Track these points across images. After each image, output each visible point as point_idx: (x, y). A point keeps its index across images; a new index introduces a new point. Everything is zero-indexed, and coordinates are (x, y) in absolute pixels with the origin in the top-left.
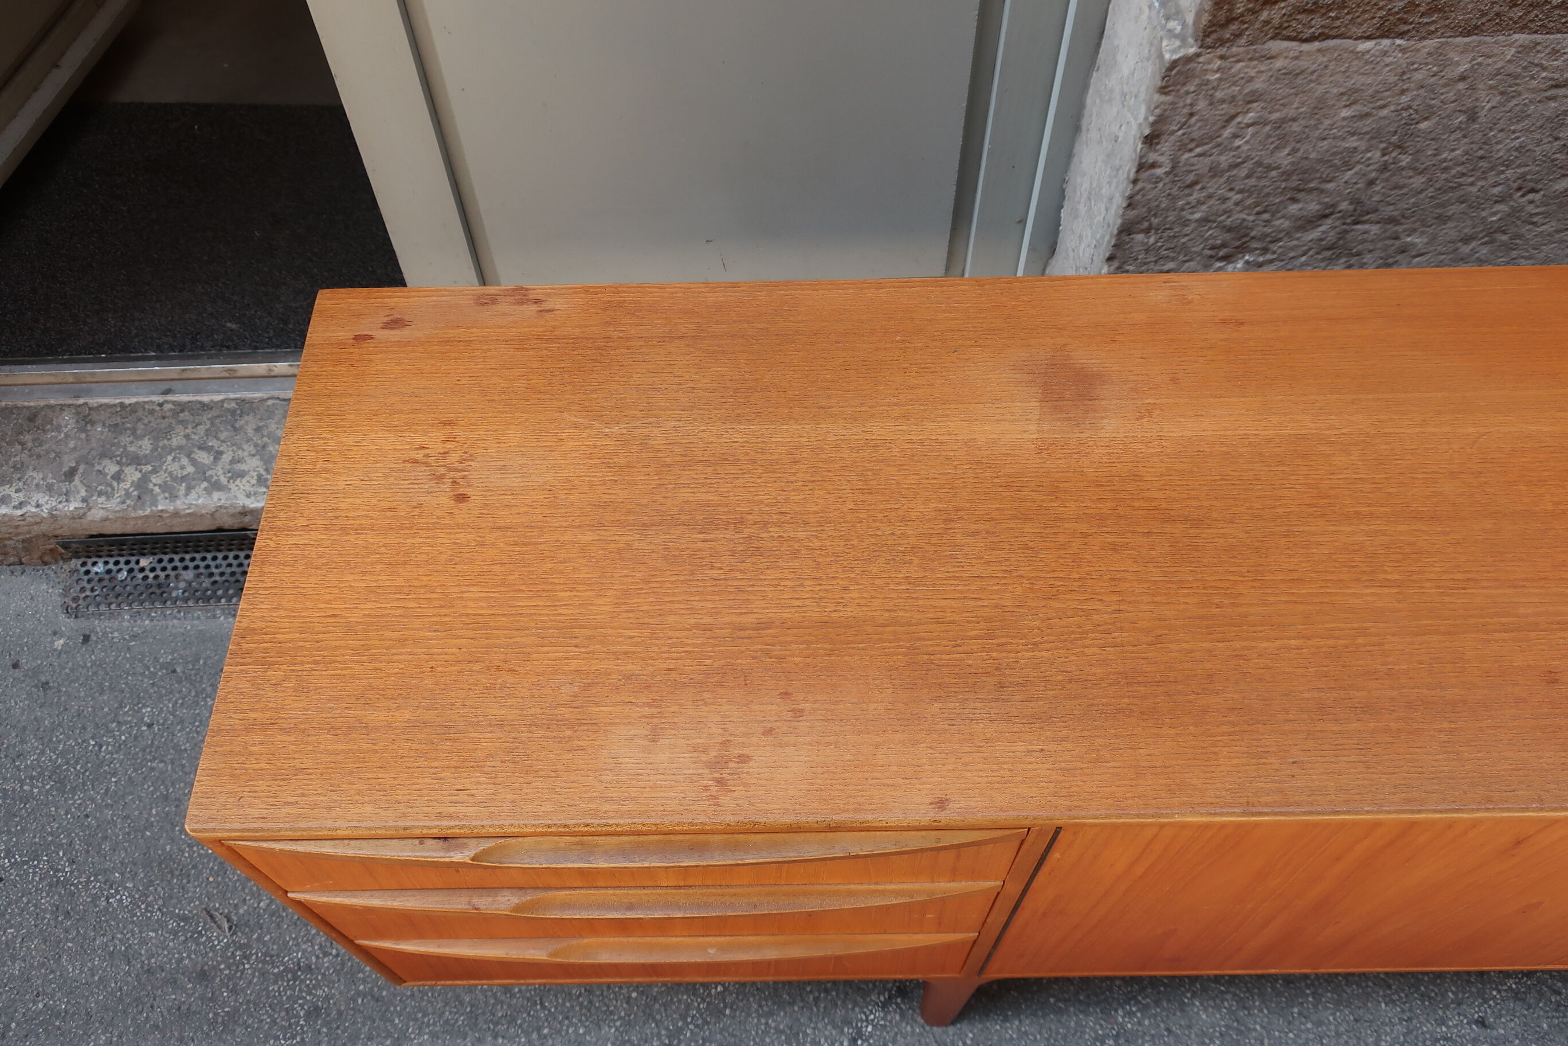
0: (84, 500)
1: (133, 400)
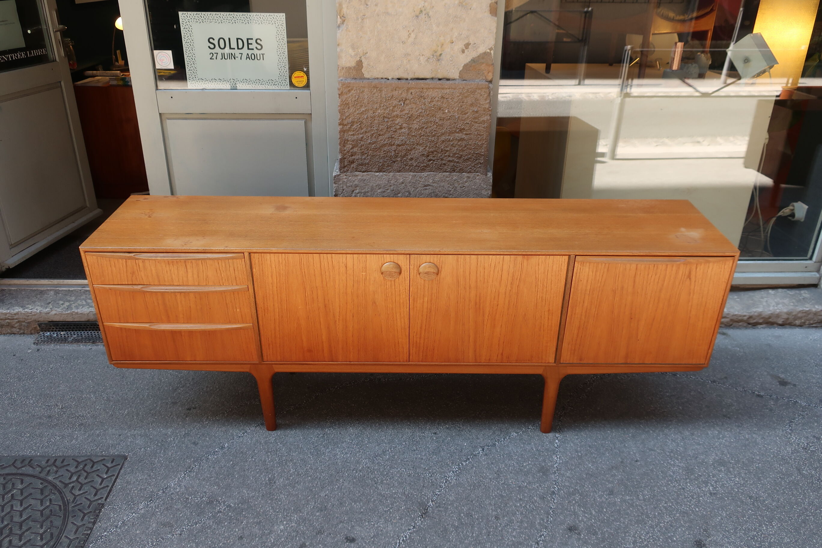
0: (51, 308)
1: (73, 289)
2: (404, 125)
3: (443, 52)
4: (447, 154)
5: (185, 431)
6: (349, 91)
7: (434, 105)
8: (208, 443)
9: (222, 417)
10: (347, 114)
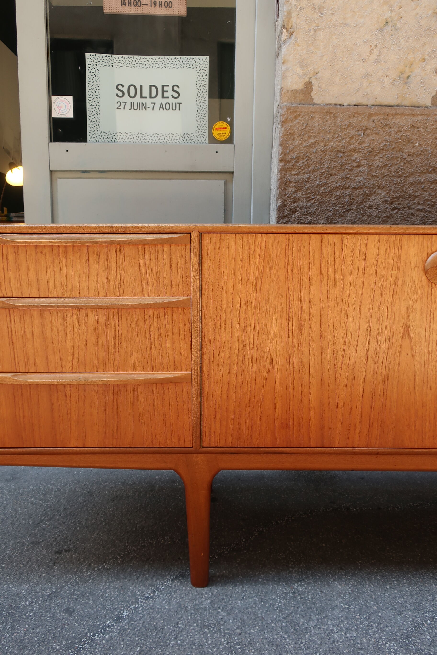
2: (364, 162)
3: (411, 74)
4: (416, 201)
5: (51, 589)
6: (296, 117)
7: (401, 136)
8: (92, 609)
9: (114, 564)
10: (291, 147)
